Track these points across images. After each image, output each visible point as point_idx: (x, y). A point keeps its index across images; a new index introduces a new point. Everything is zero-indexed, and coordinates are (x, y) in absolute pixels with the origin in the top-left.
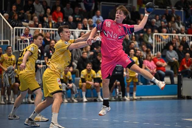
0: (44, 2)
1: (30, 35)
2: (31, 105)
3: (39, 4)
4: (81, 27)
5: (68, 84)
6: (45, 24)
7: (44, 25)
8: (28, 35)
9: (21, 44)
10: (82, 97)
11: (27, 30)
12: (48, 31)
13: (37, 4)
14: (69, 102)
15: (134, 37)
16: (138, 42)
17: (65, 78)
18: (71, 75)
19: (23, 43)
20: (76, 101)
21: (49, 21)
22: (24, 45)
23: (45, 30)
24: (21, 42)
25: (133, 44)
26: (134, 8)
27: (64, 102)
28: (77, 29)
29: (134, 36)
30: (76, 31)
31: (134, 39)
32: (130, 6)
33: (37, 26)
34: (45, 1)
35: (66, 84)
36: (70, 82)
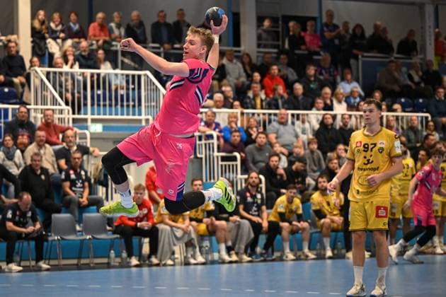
0: (245, 56)
1: (218, 125)
2: (226, 266)
3: (235, 61)
4: (322, 105)
5: (294, 223)
6: (248, 101)
7: (246, 103)
8: (214, 125)
9: (201, 142)
10: (324, 249)
11: (209, 116)
12: (253, 114)
13: (230, 61)
14: (298, 259)
15: (431, 123)
16: (439, 134)
17: (288, 211)
18: (301, 206)
19: (203, 142)
20: (313, 257)
21: (255, 96)
22: (206, 145)
23: (248, 114)
24: (200, 138)
25: (431, 137)
26: (429, 63)
27: (288, 259)
28: (314, 109)
29: (432, 121)
30: (313, 114)
31: (432, 128)
32: (421, 59)
33: (232, 107)
34: (248, 55)
35: (290, 223)
36: (300, 218)
